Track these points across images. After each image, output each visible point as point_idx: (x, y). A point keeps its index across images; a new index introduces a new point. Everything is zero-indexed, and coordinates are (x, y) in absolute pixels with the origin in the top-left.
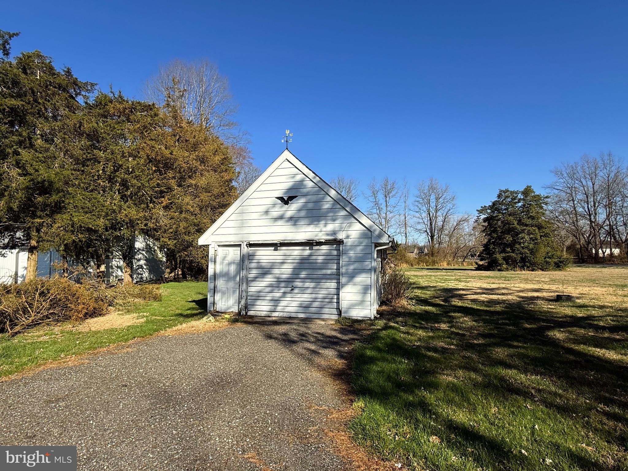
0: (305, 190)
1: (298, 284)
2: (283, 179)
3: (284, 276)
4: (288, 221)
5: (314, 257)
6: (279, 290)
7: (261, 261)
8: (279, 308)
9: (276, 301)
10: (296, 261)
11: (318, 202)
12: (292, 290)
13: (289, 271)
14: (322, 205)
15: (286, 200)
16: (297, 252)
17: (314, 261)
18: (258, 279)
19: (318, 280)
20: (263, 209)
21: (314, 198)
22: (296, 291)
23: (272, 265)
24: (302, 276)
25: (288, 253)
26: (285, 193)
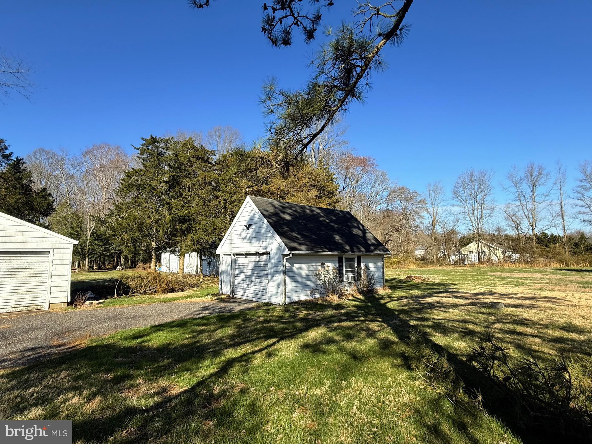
0: (255, 221)
1: (253, 279)
2: (247, 214)
3: (248, 274)
4: (248, 240)
5: (260, 263)
6: (246, 283)
7: (240, 264)
8: (246, 294)
9: (245, 289)
10: (253, 265)
11: (260, 228)
12: (251, 283)
13: (250, 271)
14: (262, 230)
15: (248, 227)
16: (254, 259)
17: (260, 265)
18: (238, 276)
19: (262, 277)
20: (239, 232)
21: (258, 225)
22: (253, 284)
23: (244, 267)
24: (255, 274)
25: (250, 259)
26: (248, 222)
